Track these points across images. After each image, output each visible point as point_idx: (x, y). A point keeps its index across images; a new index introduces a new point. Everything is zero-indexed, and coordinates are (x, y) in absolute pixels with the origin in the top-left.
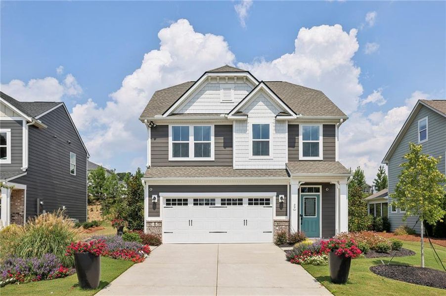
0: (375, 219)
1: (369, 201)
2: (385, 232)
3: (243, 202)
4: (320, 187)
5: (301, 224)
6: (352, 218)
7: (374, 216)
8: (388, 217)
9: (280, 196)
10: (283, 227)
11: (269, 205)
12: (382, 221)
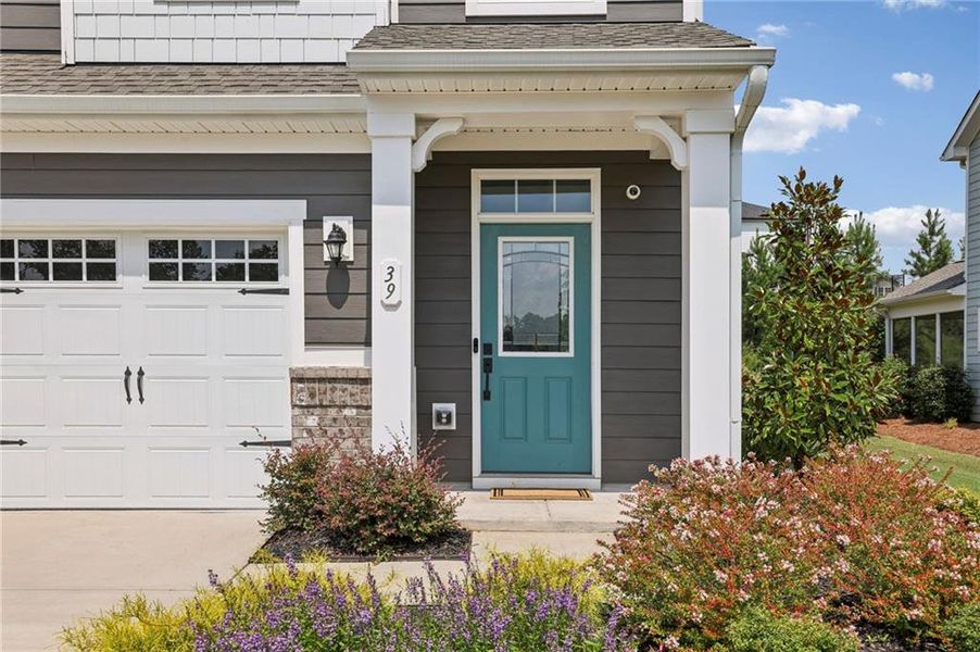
0: (911, 372)
1: (890, 307)
2: (952, 422)
3: (120, 260)
4: (594, 175)
5: (486, 395)
6: (781, 362)
7: (909, 364)
8: (965, 366)
9: (328, 225)
10: (346, 412)
11: (275, 278)
12: (941, 381)
